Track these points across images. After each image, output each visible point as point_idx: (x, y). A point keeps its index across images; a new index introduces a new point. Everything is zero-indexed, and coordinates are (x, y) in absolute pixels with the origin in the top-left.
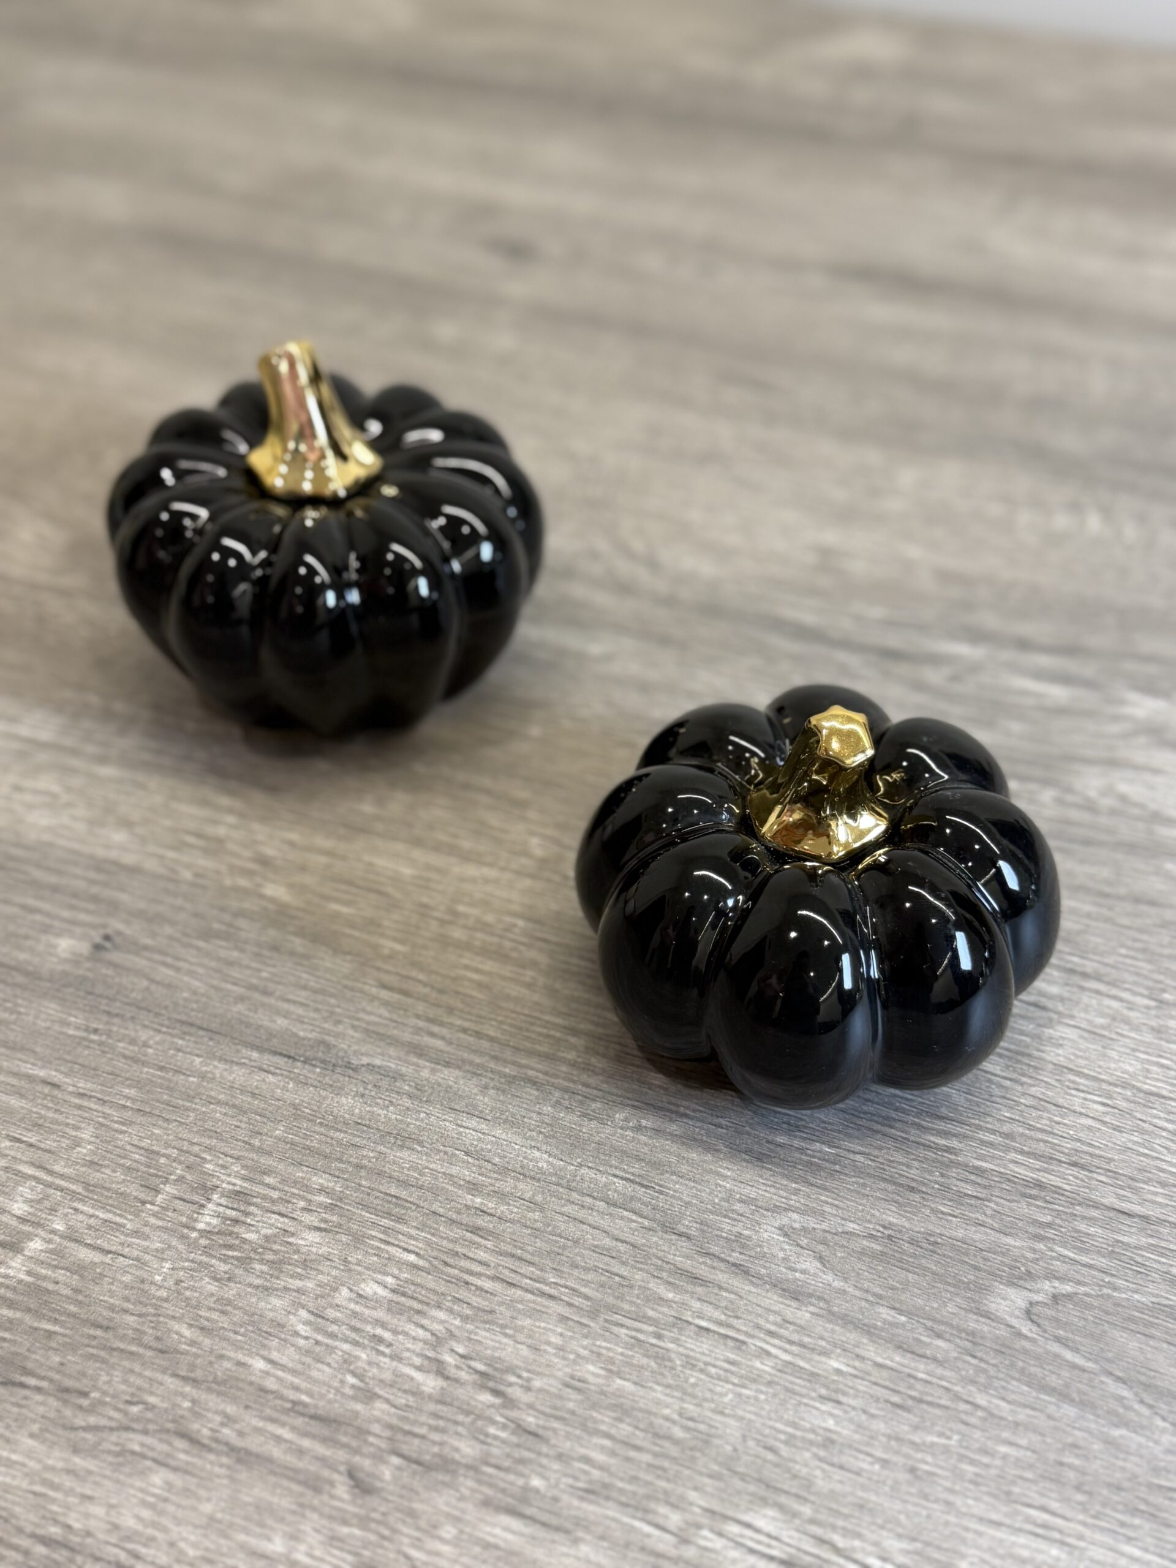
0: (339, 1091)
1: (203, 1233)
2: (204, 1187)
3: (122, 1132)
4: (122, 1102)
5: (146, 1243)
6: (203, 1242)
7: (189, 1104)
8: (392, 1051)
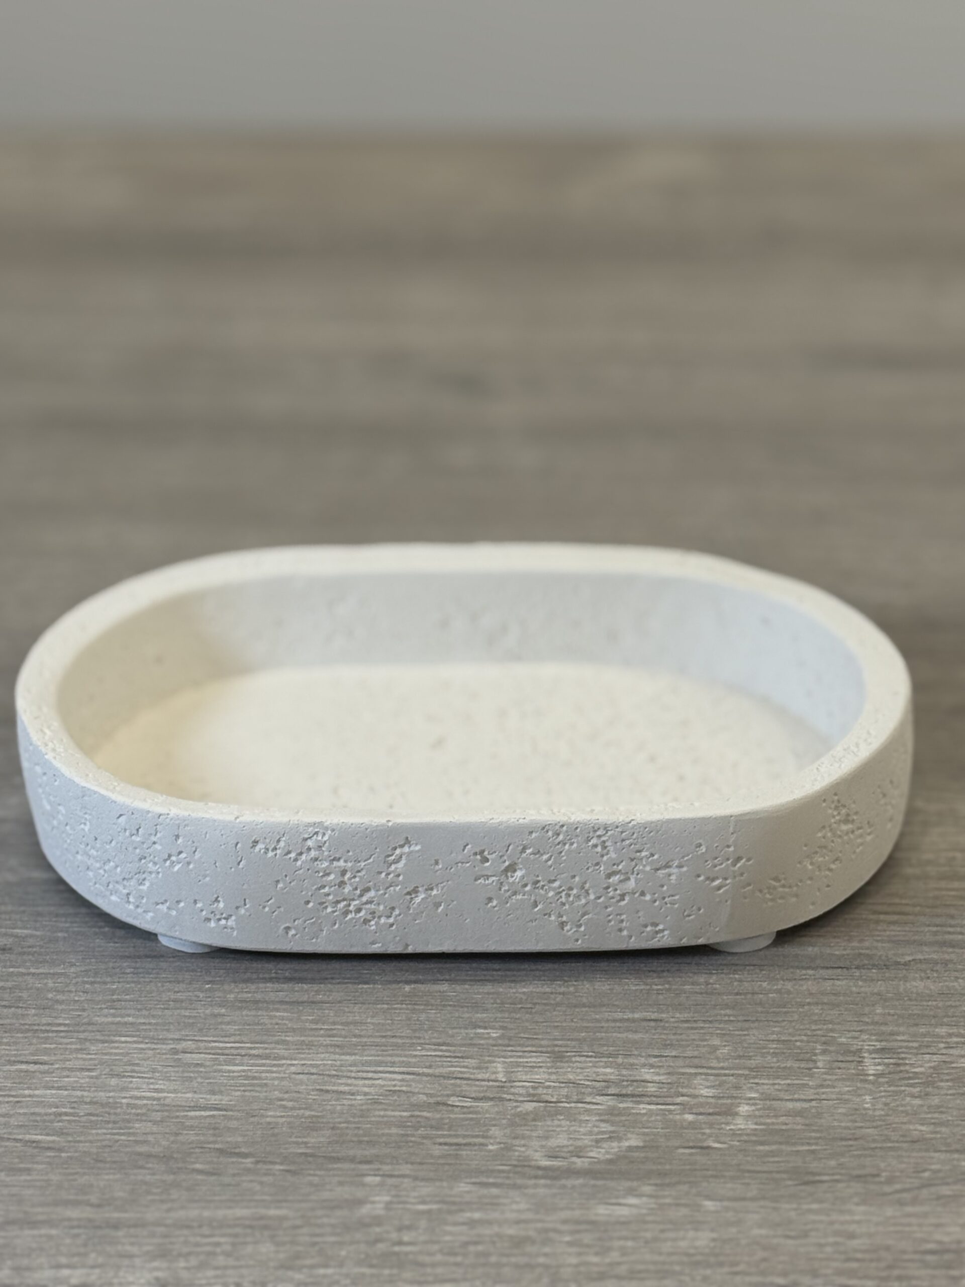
0: (905, 979)
1: (878, 1076)
2: (851, 1052)
3: (745, 1035)
4: (727, 1018)
5: (837, 1090)
6: (881, 1080)
7: (786, 1010)
8: (926, 949)
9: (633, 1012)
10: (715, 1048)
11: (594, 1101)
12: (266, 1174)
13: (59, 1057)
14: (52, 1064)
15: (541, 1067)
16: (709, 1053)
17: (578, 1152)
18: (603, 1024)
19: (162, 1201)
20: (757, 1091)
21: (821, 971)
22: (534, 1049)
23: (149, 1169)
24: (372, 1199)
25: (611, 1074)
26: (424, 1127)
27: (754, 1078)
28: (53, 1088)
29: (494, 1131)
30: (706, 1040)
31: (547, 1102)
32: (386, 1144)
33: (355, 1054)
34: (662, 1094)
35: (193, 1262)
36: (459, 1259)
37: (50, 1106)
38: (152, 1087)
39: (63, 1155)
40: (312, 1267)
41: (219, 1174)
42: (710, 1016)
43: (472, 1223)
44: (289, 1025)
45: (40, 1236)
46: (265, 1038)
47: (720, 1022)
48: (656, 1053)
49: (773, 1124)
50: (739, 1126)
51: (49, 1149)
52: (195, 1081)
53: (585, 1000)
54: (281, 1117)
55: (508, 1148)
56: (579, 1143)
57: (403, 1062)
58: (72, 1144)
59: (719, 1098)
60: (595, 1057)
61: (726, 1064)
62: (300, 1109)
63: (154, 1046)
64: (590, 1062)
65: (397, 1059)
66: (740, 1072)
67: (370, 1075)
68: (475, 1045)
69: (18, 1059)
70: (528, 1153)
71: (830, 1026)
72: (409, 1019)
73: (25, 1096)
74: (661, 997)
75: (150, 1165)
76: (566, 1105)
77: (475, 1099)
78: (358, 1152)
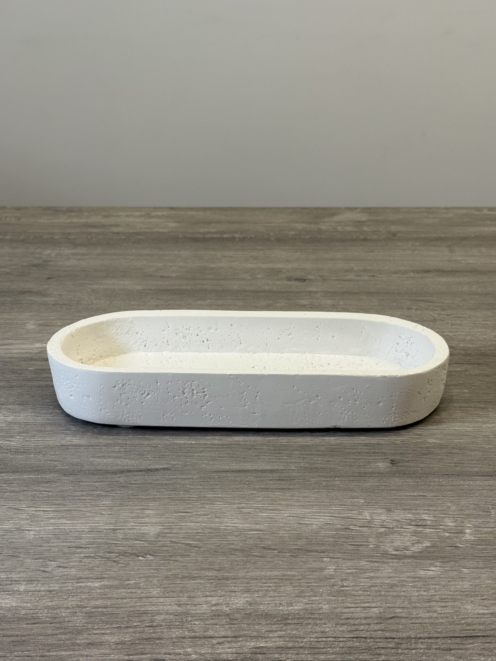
9: (413, 493)
10: (449, 507)
11: (407, 527)
12: (283, 557)
13: (195, 510)
14: (192, 513)
15: (383, 514)
16: (448, 509)
17: (406, 549)
18: (403, 497)
19: (244, 568)
20: (471, 524)
21: (482, 477)
22: (379, 507)
23: (236, 555)
24: (328, 567)
25: (411, 517)
26: (343, 538)
27: (468, 518)
28: (193, 522)
29: (370, 540)
30: (445, 504)
31: (389, 528)
32: (329, 545)
33: (309, 509)
34: (433, 525)
35: (261, 594)
36: (369, 593)
37: (194, 530)
38: (232, 522)
39: (202, 549)
40: (310, 596)
41: (265, 557)
42: (444, 494)
43: (371, 578)
44: (281, 498)
45: (197, 583)
46: (273, 503)
47: (449, 497)
48: (427, 508)
49: (481, 537)
50: (468, 538)
51: (195, 547)
52: (249, 520)
53: (393, 488)
54: (286, 534)
55: (378, 547)
56: (406, 545)
57: (329, 512)
58: (204, 545)
59: (457, 526)
60: (403, 510)
61: (456, 513)
62: (292, 530)
63: (230, 506)
64: (402, 512)
65: (326, 511)
66: (462, 516)
67: (317, 517)
68: (355, 505)
69: (179, 511)
70: (386, 549)
71: (492, 498)
72: (327, 495)
73: (183, 526)
74: (423, 487)
75: (237, 554)
76: (396, 529)
77: (360, 527)
78: (319, 548)
